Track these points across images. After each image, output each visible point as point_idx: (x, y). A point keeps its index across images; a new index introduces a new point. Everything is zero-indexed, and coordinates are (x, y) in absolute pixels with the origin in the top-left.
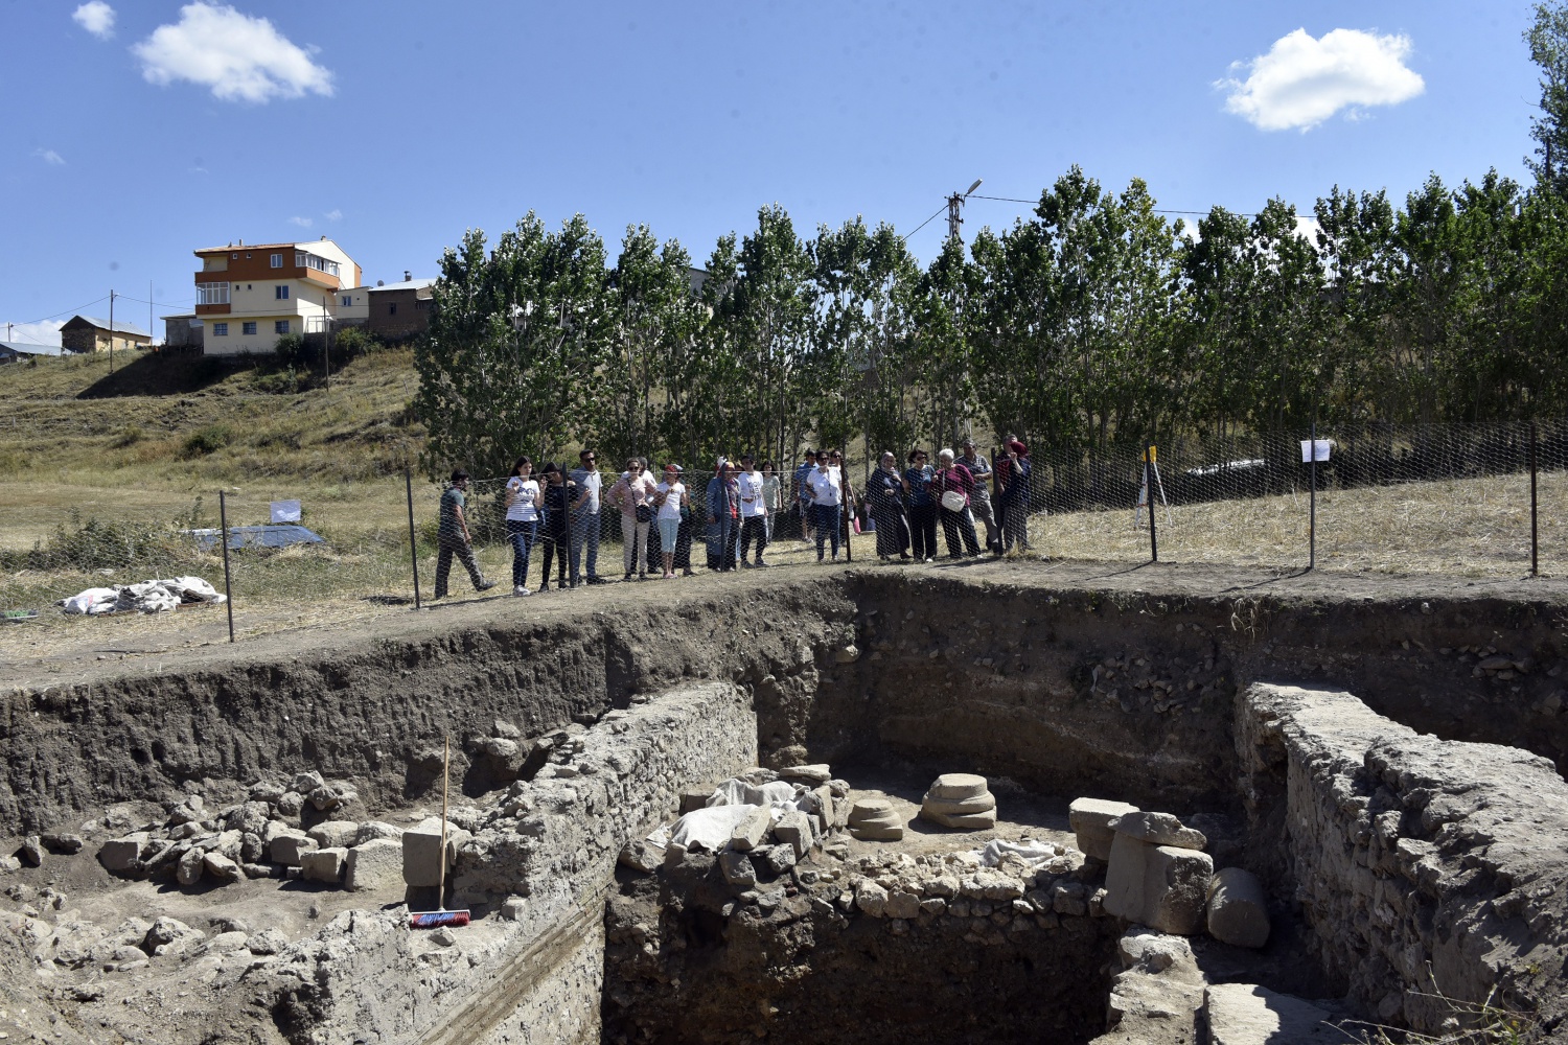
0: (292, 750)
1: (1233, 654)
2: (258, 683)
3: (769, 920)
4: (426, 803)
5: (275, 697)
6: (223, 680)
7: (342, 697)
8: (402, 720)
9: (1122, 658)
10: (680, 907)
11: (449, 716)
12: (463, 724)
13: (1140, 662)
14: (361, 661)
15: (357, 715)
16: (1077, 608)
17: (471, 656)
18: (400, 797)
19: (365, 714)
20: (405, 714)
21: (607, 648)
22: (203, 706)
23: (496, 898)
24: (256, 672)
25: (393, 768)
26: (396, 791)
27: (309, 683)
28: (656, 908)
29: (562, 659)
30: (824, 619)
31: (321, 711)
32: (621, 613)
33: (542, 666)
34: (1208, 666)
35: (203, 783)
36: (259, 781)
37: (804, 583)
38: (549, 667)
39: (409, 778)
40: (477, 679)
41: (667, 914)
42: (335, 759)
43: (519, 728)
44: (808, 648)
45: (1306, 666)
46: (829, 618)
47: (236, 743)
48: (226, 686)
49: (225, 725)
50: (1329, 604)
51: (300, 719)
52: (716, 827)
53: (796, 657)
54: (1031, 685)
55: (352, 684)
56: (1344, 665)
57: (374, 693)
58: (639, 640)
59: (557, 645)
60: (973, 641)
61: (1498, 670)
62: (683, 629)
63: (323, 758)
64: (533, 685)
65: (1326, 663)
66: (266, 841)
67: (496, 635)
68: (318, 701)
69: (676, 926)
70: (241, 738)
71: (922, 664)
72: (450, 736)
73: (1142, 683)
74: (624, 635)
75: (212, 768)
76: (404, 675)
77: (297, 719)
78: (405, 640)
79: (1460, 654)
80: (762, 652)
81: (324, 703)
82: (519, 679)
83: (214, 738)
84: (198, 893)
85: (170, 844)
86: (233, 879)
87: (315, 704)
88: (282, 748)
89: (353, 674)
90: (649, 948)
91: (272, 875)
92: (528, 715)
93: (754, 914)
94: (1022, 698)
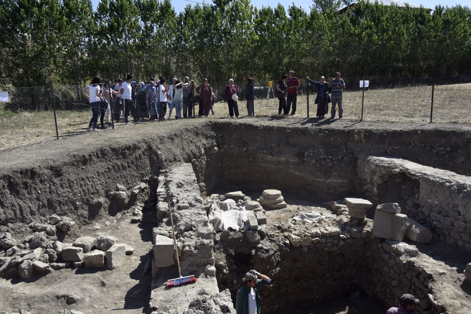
0: (44, 206)
1: (353, 147)
2: (25, 177)
3: (269, 254)
4: (97, 221)
5: (33, 183)
6: (10, 177)
7: (61, 180)
8: (85, 188)
9: (314, 149)
10: (233, 254)
11: (101, 184)
12: (106, 187)
13: (320, 150)
14: (65, 164)
15: (67, 187)
16: (297, 133)
17: (105, 159)
18: (87, 220)
19: (70, 187)
20: (85, 185)
21: (149, 152)
22: (3, 190)
23: (201, 268)
24: (24, 172)
25: (83, 208)
26: (85, 218)
27: (47, 175)
28: (224, 255)
29: (136, 158)
30: (206, 138)
31: (53, 187)
32: (151, 139)
33: (130, 161)
34: (345, 151)
35: (7, 226)
36: (32, 221)
37: (199, 125)
38: (132, 161)
39: (89, 211)
40: (108, 168)
41: (228, 257)
42: (61, 207)
43: (125, 186)
44: (203, 149)
45: (382, 151)
46: (207, 137)
47: (20, 206)
48: (12, 180)
49: (13, 198)
50: (388, 132)
51: (45, 192)
52: (230, 220)
53: (200, 152)
54: (283, 159)
55: (64, 174)
56: (395, 150)
57: (73, 177)
58: (159, 149)
59: (134, 152)
60: (258, 144)
61: (440, 151)
62: (170, 144)
63: (56, 208)
64: (128, 169)
65: (388, 150)
66: (58, 251)
67: (113, 150)
68: (51, 183)
69: (233, 261)
70: (21, 203)
71: (240, 152)
72: (102, 192)
73: (322, 157)
74: (154, 147)
75: (11, 219)
76: (83, 169)
77: (44, 192)
78: (81, 154)
79: (427, 146)
80: (191, 151)
81: (54, 184)
82: (123, 167)
83: (9, 205)
84: (34, 281)
85: (9, 259)
86: (49, 272)
87: (50, 185)
88: (39, 205)
89: (64, 170)
90: (225, 271)
91: (66, 267)
92: (127, 181)
93: (263, 253)
94: (279, 163)
